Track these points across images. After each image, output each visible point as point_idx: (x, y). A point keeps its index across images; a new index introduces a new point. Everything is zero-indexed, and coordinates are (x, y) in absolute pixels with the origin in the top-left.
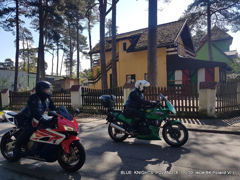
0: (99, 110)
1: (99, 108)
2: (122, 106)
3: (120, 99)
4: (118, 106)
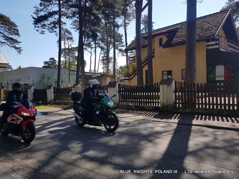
0: (135, 106)
1: (135, 104)
2: (158, 103)
3: (157, 96)
4: (154, 102)
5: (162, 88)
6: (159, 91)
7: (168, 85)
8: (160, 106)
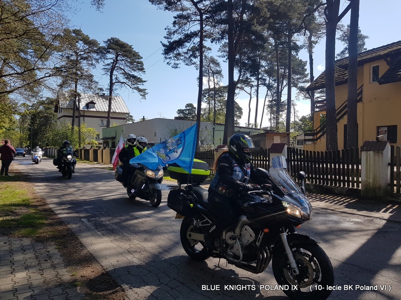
0: (315, 186)
1: (316, 182)
2: (358, 182)
3: (355, 170)
4: (351, 181)
5: (365, 157)
6: (359, 162)
7: (377, 152)
8: (360, 188)
